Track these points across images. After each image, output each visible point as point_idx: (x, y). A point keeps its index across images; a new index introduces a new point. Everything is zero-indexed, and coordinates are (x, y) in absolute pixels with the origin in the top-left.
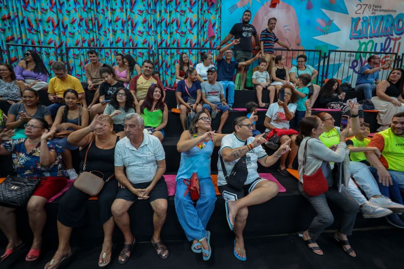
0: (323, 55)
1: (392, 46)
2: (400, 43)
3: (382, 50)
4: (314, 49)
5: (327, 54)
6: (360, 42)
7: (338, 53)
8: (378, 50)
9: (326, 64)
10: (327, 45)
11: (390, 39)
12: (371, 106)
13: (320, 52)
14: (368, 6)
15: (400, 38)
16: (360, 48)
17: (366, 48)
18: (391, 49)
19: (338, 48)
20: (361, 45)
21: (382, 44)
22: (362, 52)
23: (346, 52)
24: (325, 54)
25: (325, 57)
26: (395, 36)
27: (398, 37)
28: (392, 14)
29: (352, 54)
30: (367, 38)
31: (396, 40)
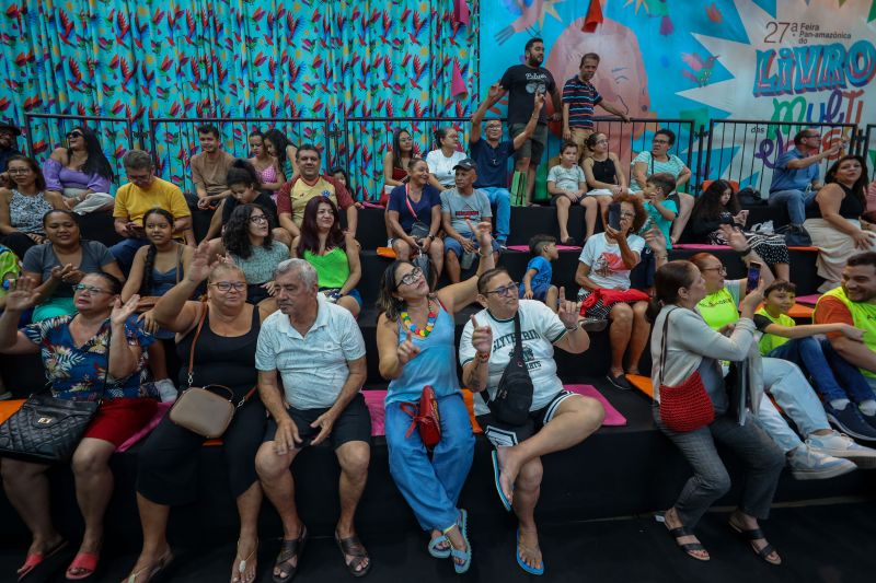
0: (697, 130)
1: (844, 108)
2: (861, 104)
3: (823, 117)
4: (678, 117)
5: (707, 129)
6: (775, 101)
7: (730, 127)
8: (815, 118)
9: (705, 147)
10: (705, 109)
11: (841, 95)
12: (803, 239)
13: (692, 123)
14: (791, 26)
15: (861, 92)
16: (777, 113)
17: (789, 113)
18: (842, 115)
19: (729, 114)
20: (778, 107)
21: (822, 105)
22: (782, 123)
23: (746, 122)
24: (702, 127)
25: (701, 135)
26: (850, 88)
27: (857, 89)
28: (842, 41)
29: (760, 126)
30: (790, 93)
31: (852, 96)
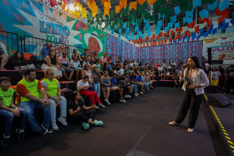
0: (19, 37)
1: (64, 40)
2: (68, 40)
3: (60, 41)
4: (15, 33)
6: (47, 35)
7: (35, 39)
8: (58, 41)
9: (23, 43)
10: (24, 32)
11: (63, 37)
13: (17, 35)
14: (48, 17)
15: (68, 38)
16: (47, 38)
17: (51, 39)
18: (64, 42)
19: (33, 35)
20: (48, 37)
21: (59, 39)
22: (49, 41)
23: (40, 39)
24: (21, 37)
25: (21, 39)
26: (65, 36)
27: (67, 37)
28: (62, 25)
29: (44, 41)
30: (50, 33)
31: (66, 38)
